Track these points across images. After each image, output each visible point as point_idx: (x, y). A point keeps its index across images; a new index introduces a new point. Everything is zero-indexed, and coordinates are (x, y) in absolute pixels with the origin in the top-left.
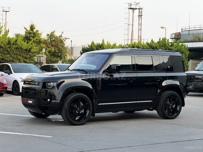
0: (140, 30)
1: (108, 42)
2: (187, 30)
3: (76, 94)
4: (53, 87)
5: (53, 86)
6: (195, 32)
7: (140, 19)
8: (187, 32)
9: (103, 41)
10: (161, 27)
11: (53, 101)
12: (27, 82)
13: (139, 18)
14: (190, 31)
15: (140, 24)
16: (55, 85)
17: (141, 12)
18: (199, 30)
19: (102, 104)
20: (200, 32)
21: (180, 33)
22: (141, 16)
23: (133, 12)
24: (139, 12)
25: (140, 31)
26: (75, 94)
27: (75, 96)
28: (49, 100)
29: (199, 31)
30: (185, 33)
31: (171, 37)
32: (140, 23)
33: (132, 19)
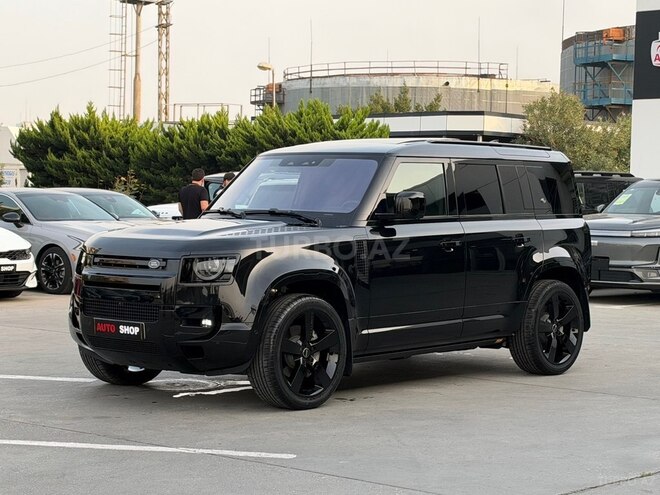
0: (162, 73)
1: (105, 112)
2: (302, 75)
3: (300, 298)
4: (223, 276)
5: (223, 273)
6: (329, 83)
7: (164, 38)
8: (305, 85)
9: (90, 109)
10: (259, 67)
11: (224, 327)
12: (97, 260)
13: (159, 34)
14: (314, 81)
15: (164, 55)
16: (230, 268)
17: (167, 14)
18: (342, 79)
19: (371, 331)
20: (345, 85)
21: (280, 86)
22: (167, 26)
23: (139, 14)
24: (159, 14)
25: (164, 77)
26: (296, 300)
27: (298, 307)
28: (207, 323)
29: (341, 82)
30: (297, 87)
31: (253, 100)
32: (164, 50)
33: (134, 37)
